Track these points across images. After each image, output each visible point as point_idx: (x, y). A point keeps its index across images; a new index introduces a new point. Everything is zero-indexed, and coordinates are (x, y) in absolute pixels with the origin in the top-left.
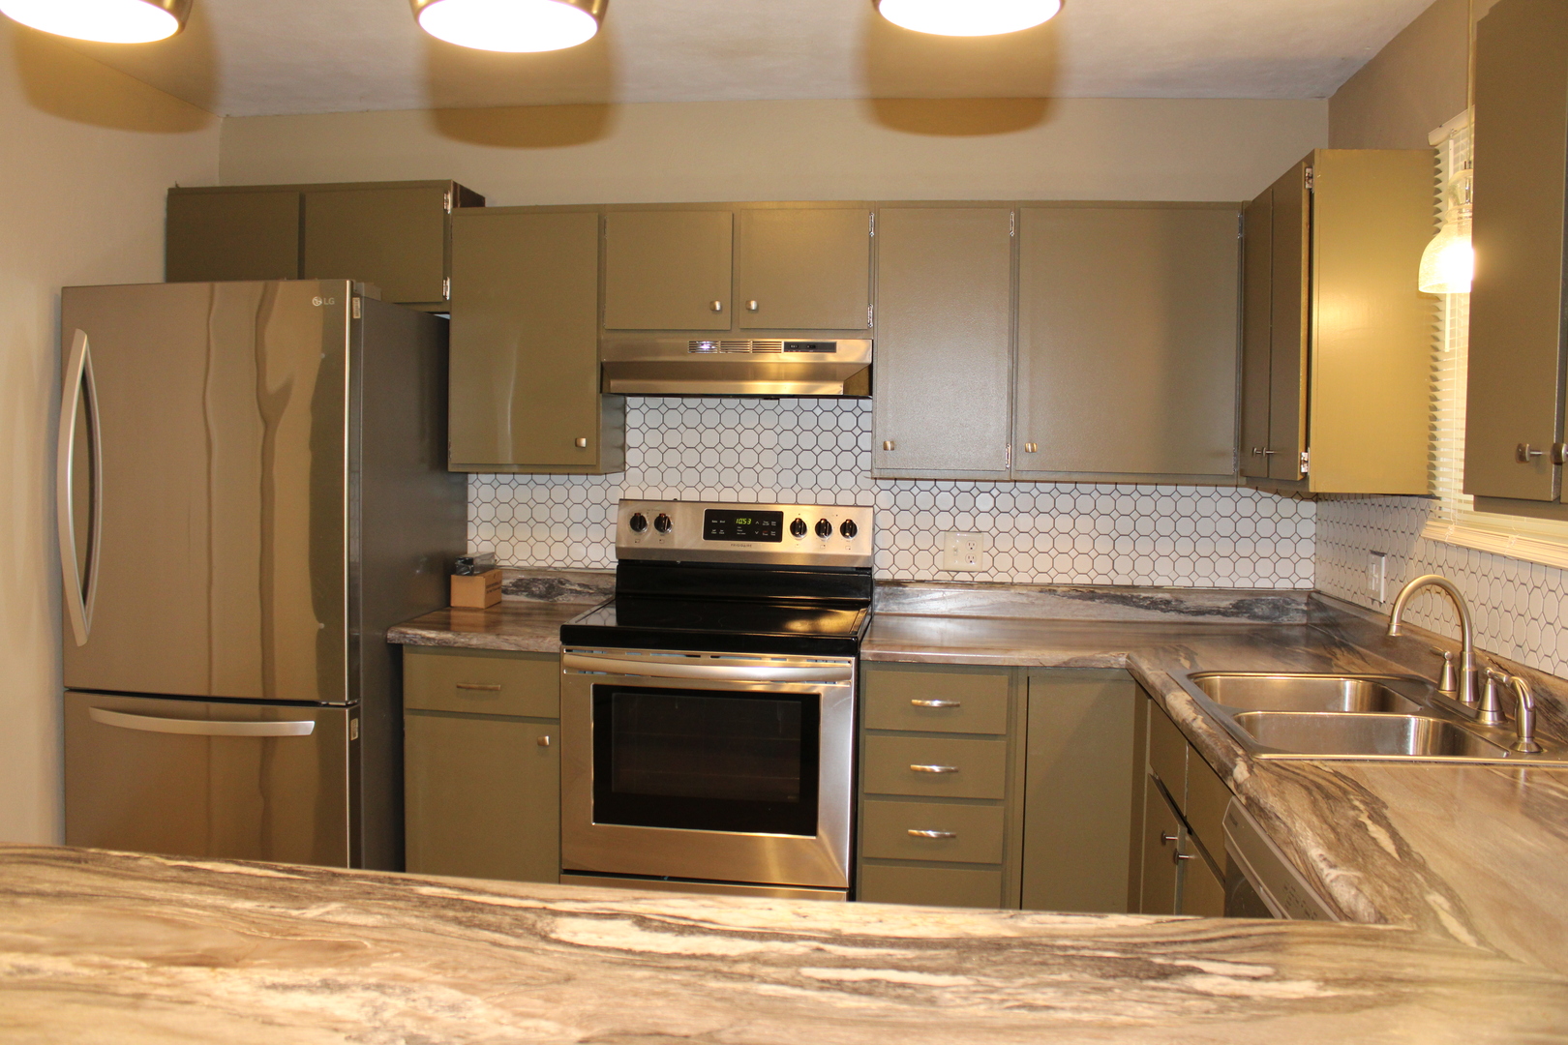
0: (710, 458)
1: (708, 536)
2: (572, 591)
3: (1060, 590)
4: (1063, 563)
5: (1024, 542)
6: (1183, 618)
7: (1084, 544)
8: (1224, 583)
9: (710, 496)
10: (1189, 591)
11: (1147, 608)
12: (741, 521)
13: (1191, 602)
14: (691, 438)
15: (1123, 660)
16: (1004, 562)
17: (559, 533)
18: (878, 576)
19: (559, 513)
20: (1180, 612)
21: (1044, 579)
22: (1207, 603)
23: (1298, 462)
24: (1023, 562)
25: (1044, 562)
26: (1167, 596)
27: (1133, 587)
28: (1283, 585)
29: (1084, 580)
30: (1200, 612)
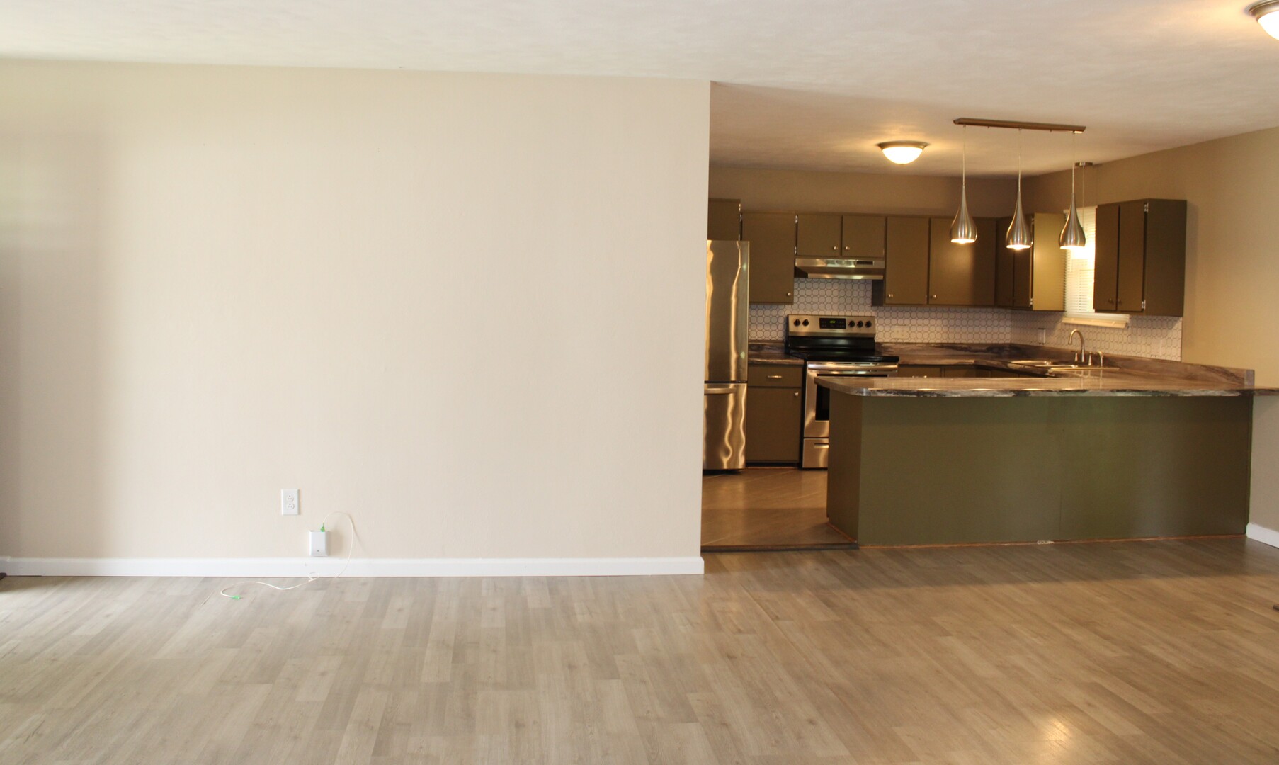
0: (815, 299)
1: (821, 327)
2: (767, 348)
3: (932, 345)
4: (932, 336)
5: (920, 329)
6: (972, 353)
7: (939, 329)
8: (983, 342)
9: (822, 313)
10: (972, 344)
11: (960, 350)
12: (832, 322)
13: (973, 348)
14: (809, 292)
15: (973, 361)
16: (913, 336)
17: (760, 327)
18: (877, 340)
19: (760, 320)
20: (971, 351)
21: (926, 341)
22: (979, 348)
23: (1028, 301)
24: (919, 335)
25: (926, 335)
26: (966, 346)
27: (954, 343)
28: (1001, 342)
29: (939, 341)
30: (977, 351)
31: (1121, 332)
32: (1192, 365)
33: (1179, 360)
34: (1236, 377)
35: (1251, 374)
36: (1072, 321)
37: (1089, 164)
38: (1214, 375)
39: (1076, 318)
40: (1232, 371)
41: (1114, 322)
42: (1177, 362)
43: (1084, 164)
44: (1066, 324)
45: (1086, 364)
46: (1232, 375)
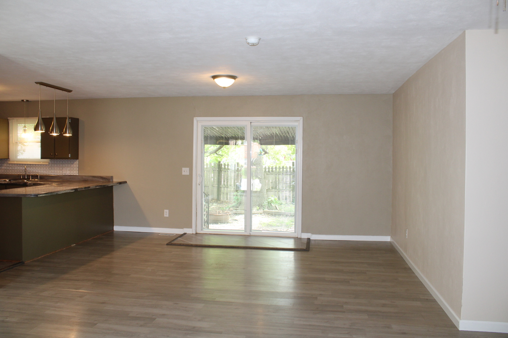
31: (45, 166)
32: (85, 176)
33: (77, 175)
34: (107, 179)
35: (112, 177)
36: (15, 163)
37: (27, 101)
38: (96, 179)
39: (17, 161)
40: (105, 177)
41: (42, 162)
42: (76, 176)
43: (25, 101)
44: (9, 164)
45: (28, 179)
46: (105, 178)
